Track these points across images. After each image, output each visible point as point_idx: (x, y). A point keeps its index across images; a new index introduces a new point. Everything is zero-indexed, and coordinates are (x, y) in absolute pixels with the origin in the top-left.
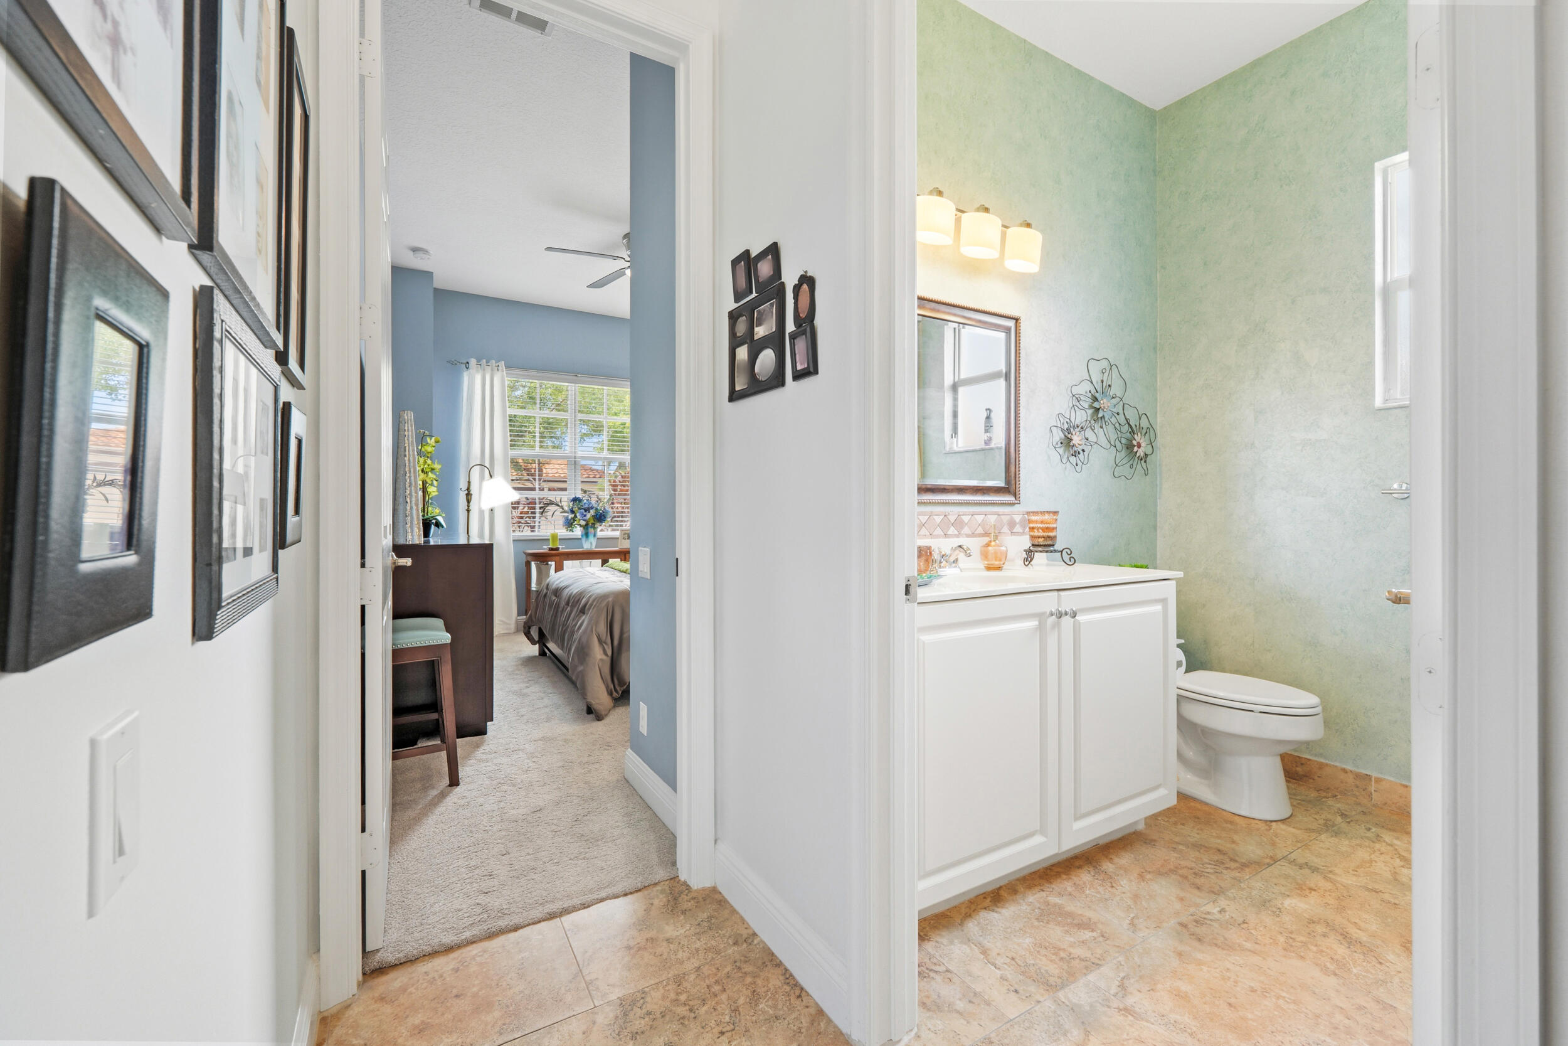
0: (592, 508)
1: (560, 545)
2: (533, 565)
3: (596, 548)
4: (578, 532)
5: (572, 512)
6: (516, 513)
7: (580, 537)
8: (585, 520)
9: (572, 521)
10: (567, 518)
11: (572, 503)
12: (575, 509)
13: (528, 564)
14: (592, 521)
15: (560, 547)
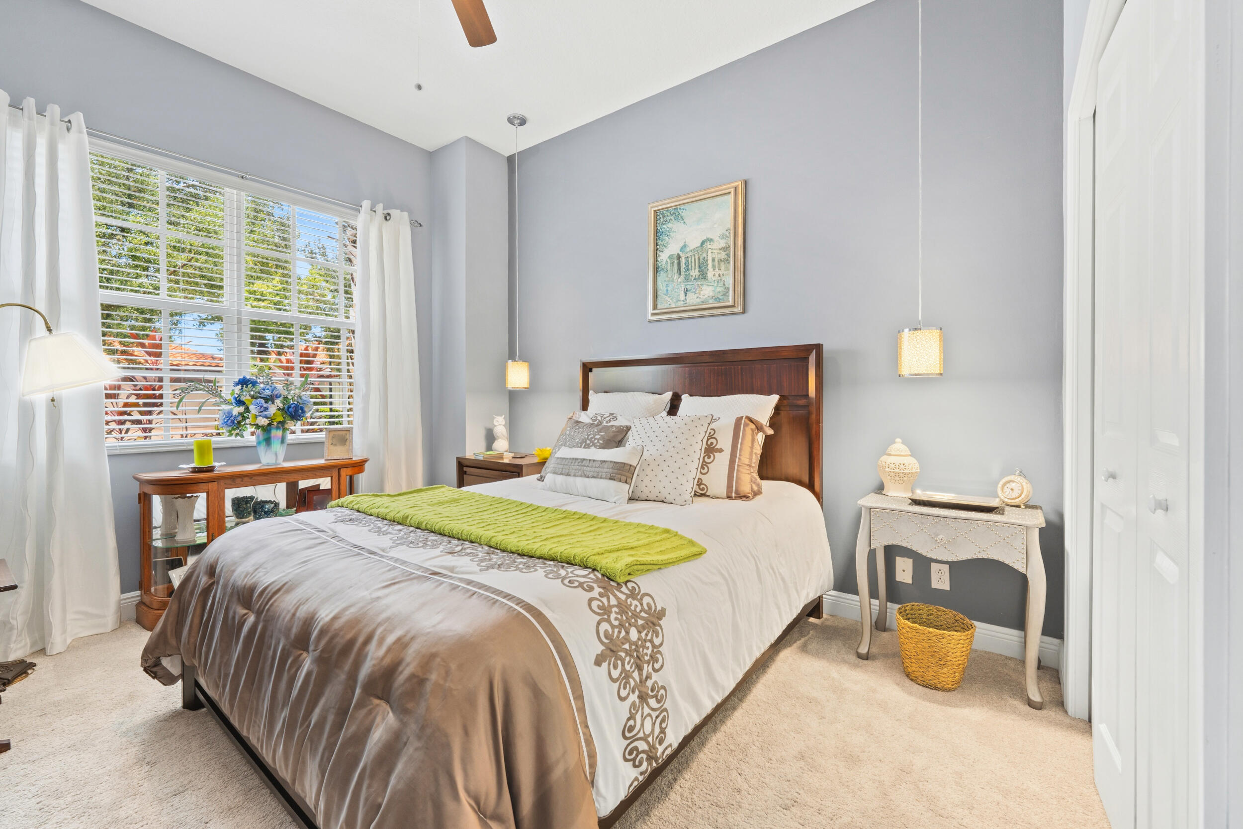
0: (278, 397)
1: (215, 461)
2: (157, 502)
3: (285, 460)
4: (249, 437)
5: (239, 402)
6: (111, 406)
7: (255, 444)
8: (266, 417)
9: (240, 418)
10: (229, 415)
11: (239, 387)
12: (246, 398)
13: (145, 500)
14: (281, 419)
15: (216, 464)
